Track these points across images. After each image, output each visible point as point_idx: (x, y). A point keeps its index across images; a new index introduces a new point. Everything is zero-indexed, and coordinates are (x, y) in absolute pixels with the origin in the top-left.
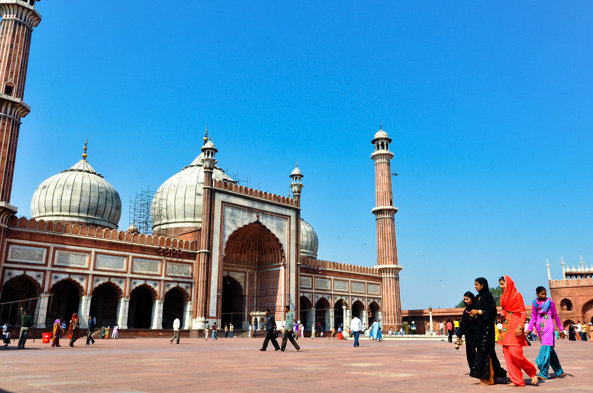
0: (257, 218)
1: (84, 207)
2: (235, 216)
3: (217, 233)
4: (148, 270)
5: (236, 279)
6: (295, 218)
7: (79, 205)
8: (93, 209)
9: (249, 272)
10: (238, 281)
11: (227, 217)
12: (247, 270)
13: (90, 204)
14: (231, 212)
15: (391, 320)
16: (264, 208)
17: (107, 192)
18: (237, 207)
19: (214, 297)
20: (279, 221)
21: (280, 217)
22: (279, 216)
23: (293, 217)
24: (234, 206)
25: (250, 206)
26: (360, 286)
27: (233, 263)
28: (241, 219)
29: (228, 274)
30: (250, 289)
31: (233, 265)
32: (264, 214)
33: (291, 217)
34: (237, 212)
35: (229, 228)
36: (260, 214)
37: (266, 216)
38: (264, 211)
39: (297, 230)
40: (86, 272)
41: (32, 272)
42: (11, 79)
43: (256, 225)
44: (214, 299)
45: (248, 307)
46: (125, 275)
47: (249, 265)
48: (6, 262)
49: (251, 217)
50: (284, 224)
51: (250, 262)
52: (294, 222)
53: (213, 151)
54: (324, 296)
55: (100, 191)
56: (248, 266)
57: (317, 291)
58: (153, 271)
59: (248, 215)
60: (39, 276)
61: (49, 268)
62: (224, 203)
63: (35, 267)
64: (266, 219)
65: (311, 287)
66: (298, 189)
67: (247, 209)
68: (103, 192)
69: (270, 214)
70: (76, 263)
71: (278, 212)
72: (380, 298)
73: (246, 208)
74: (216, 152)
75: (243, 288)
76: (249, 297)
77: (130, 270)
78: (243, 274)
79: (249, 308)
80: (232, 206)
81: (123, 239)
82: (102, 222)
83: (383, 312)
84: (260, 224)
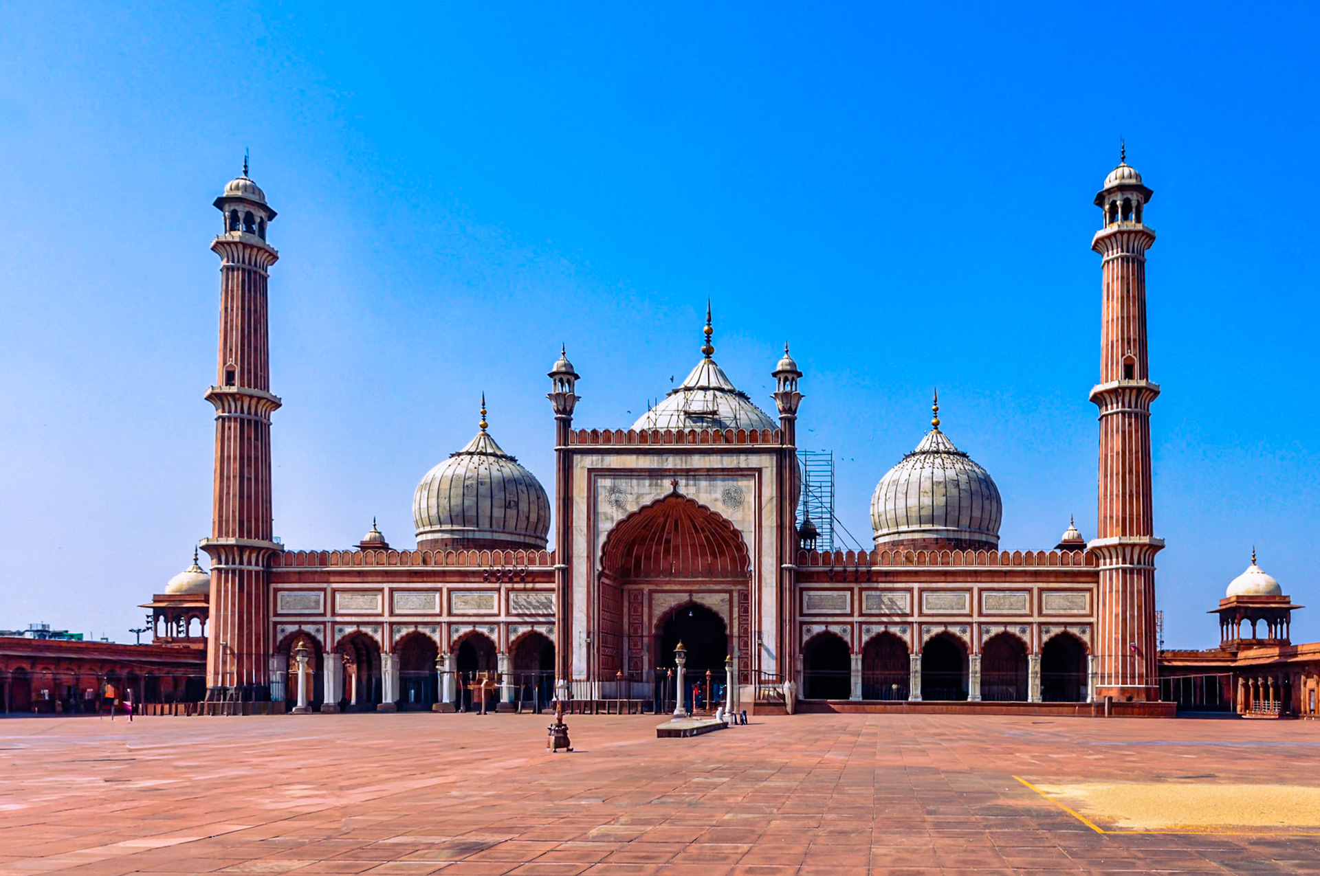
0: (672, 487)
1: (445, 515)
2: (620, 492)
3: (581, 531)
4: (476, 607)
5: (710, 606)
6: (775, 469)
7: (438, 512)
8: (457, 516)
9: (739, 590)
10: (715, 609)
11: (602, 495)
12: (735, 586)
13: (452, 508)
14: (610, 487)
15: (1108, 677)
16: (688, 463)
17: (480, 483)
18: (623, 473)
19: (580, 645)
20: (730, 483)
21: (732, 475)
22: (730, 473)
23: (769, 469)
24: (617, 473)
25: (655, 466)
26: (1013, 600)
27: (698, 577)
28: (635, 497)
29: (691, 598)
30: (743, 622)
31: (700, 579)
32: (691, 477)
33: (764, 470)
34: (624, 485)
35: (609, 517)
36: (679, 477)
37: (695, 480)
38: (688, 470)
39: (779, 495)
40: (379, 619)
41: (309, 626)
42: (231, 359)
43: (673, 500)
44: (580, 649)
45: (739, 658)
46: (438, 619)
47: (737, 577)
48: (276, 615)
49: (659, 488)
50: (743, 488)
51: (739, 570)
52: (772, 479)
53: (569, 377)
54: (888, 629)
55: (465, 485)
56: (736, 579)
57: (868, 618)
58: (486, 609)
59: (650, 485)
60: (318, 631)
61: (328, 618)
62: (594, 472)
63: (312, 619)
64: (695, 485)
65: (848, 611)
66: (783, 403)
67: (647, 473)
68: (472, 484)
69: (705, 473)
70: (365, 607)
71: (725, 466)
72: (1091, 624)
73: (645, 472)
74: (576, 379)
75: (727, 621)
76: (741, 638)
77: (445, 611)
78: (727, 596)
79: (741, 660)
80: (611, 473)
81: (428, 563)
82: (477, 533)
83: (1098, 656)
84: (682, 497)
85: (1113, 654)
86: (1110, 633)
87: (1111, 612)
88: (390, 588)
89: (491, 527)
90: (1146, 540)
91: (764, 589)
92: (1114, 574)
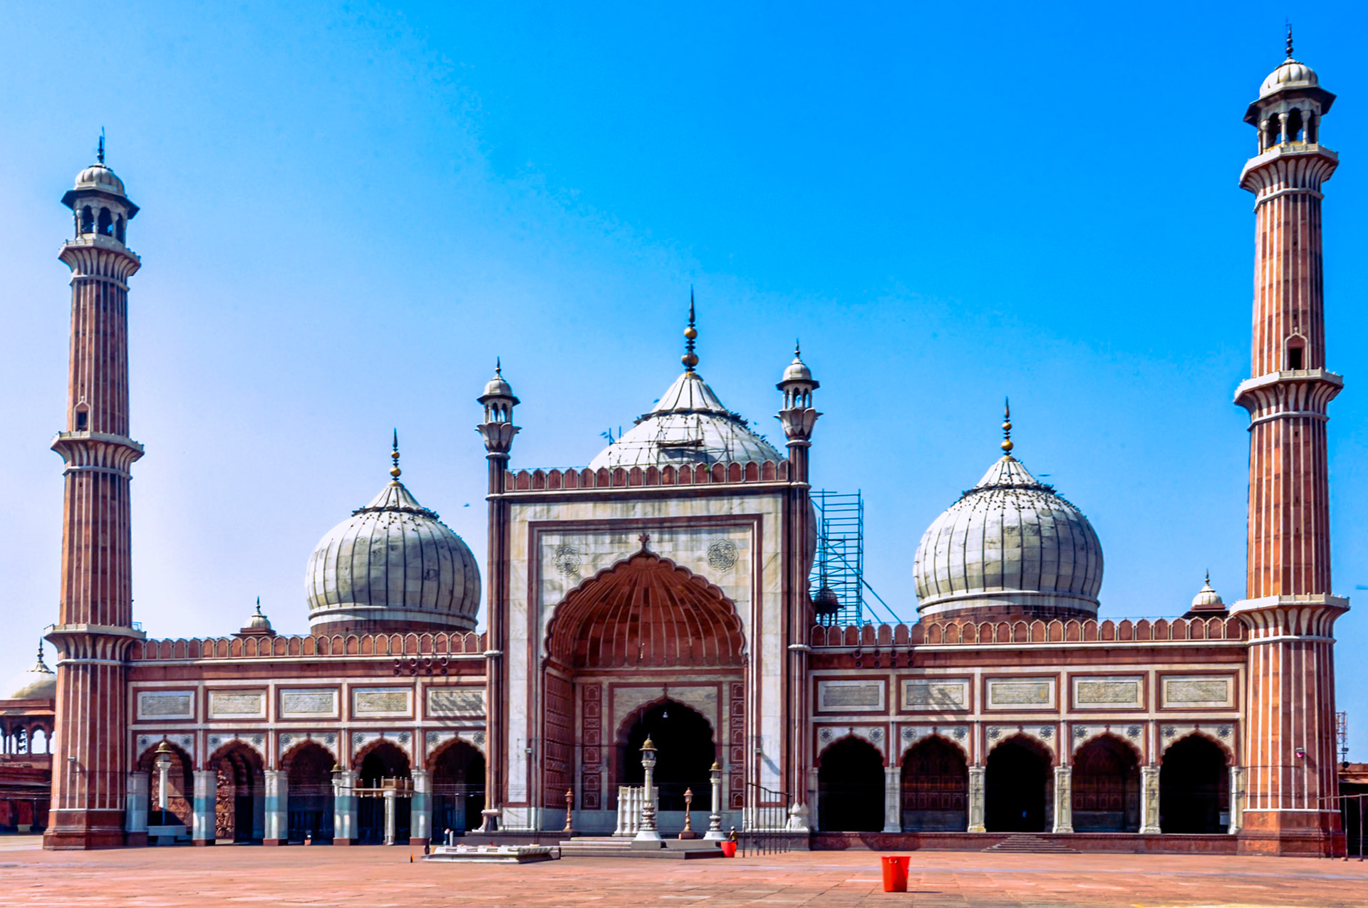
0: (640, 543)
1: (346, 590)
2: (572, 553)
3: (520, 605)
4: (385, 709)
5: (691, 704)
6: (780, 515)
7: (337, 587)
8: (361, 591)
9: (731, 683)
10: (698, 708)
11: (549, 558)
12: (725, 677)
13: (355, 580)
14: (559, 546)
15: (1262, 797)
17: (390, 547)
18: (575, 527)
19: (518, 756)
20: (719, 536)
21: (722, 525)
22: (719, 523)
23: (773, 516)
24: (567, 528)
26: (1118, 689)
27: (674, 665)
28: (591, 558)
29: (665, 693)
30: (736, 725)
31: (677, 668)
32: (666, 529)
33: (765, 518)
34: (577, 542)
35: (557, 585)
36: (650, 530)
37: (671, 533)
38: (663, 521)
40: (262, 726)
41: (176, 736)
42: (82, 397)
43: (642, 561)
44: (518, 762)
45: (730, 774)
46: (336, 725)
47: (728, 663)
48: (136, 722)
49: (623, 545)
50: (737, 542)
51: (731, 655)
52: (776, 529)
53: (505, 401)
54: (937, 731)
55: (372, 550)
56: (726, 667)
57: (909, 716)
58: (397, 710)
59: (612, 542)
60: (187, 741)
61: (200, 725)
62: (538, 526)
63: (179, 727)
64: (671, 540)
65: (881, 707)
66: (792, 425)
67: (607, 526)
68: (380, 549)
69: (686, 524)
70: (246, 711)
71: (712, 513)
72: (1235, 722)
73: (605, 524)
74: (514, 404)
75: (714, 724)
76: (733, 747)
77: (345, 714)
78: (713, 690)
79: (732, 770)
80: (560, 528)
81: (324, 652)
82: (386, 613)
83: (1246, 768)
84: (653, 556)
85: (1270, 764)
86: (1265, 734)
87: (1266, 705)
88: (276, 686)
89: (404, 605)
90: (1320, 599)
91: (764, 679)
92: (1271, 649)
